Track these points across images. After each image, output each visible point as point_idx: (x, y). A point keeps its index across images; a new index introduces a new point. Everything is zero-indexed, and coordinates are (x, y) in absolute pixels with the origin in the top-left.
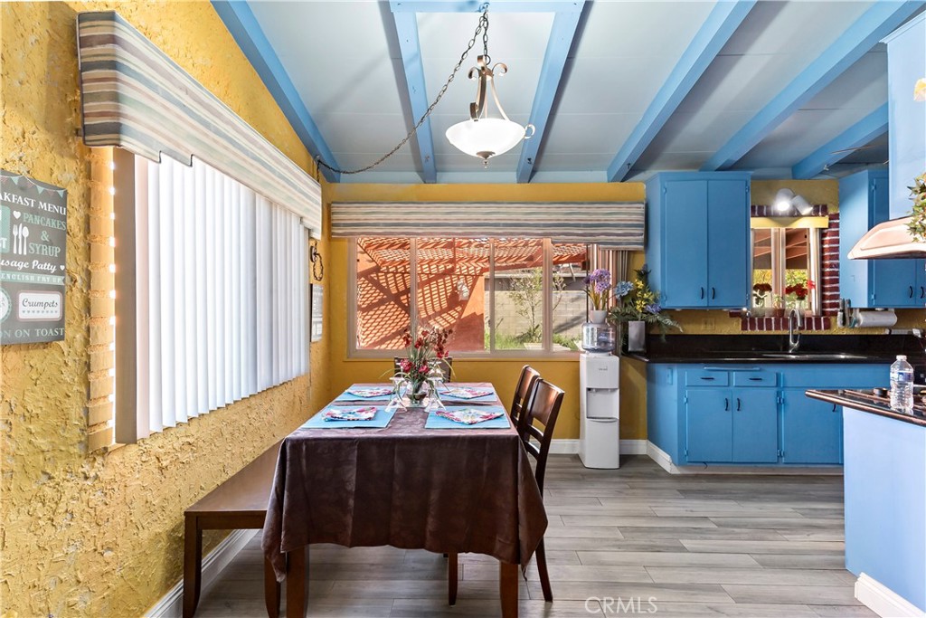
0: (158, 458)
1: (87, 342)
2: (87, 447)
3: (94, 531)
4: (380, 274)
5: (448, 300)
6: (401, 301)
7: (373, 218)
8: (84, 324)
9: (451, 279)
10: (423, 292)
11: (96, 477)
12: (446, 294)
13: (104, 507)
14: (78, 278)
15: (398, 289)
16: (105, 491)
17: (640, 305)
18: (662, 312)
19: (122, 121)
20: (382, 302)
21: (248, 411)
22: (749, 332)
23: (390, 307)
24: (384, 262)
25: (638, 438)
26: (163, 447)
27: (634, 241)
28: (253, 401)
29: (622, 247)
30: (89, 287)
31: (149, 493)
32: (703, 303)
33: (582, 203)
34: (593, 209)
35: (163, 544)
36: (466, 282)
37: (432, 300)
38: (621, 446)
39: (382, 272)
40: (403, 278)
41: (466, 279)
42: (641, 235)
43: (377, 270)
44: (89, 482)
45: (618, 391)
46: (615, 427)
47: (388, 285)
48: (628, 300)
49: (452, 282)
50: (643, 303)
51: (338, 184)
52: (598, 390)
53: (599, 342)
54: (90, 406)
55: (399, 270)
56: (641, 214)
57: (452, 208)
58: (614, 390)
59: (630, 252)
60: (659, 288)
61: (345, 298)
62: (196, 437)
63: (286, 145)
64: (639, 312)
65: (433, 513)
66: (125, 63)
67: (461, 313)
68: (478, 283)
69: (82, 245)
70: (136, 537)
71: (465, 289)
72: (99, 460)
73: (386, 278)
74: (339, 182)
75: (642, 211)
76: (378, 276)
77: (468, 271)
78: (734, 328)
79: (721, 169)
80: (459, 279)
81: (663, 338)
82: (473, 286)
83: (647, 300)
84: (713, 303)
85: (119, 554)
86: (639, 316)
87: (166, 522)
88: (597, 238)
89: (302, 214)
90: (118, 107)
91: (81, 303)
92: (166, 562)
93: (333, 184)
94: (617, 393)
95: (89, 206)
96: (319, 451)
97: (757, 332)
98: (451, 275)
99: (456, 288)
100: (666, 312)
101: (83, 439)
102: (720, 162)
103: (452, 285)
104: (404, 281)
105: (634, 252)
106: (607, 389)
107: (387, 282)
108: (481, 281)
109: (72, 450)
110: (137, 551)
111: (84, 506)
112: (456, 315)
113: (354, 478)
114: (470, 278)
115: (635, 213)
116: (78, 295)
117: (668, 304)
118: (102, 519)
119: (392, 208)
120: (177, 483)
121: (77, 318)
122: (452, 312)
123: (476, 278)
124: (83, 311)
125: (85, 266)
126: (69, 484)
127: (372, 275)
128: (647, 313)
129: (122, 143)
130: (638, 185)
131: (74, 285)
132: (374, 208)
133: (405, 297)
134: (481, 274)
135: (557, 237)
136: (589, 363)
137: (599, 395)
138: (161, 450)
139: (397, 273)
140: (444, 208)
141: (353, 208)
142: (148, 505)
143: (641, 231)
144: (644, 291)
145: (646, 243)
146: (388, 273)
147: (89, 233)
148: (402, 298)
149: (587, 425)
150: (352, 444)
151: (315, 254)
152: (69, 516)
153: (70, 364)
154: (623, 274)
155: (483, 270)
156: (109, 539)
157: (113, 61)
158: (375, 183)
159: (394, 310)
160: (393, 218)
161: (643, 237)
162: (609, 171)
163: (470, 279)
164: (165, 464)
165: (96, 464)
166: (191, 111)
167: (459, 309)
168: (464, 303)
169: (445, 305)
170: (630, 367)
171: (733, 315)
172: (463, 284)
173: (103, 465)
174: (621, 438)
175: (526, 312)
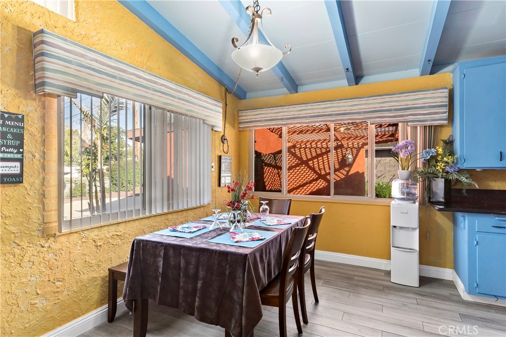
0: (94, 241)
1: (43, 184)
2: (43, 232)
3: (48, 272)
4: (296, 149)
5: (339, 163)
6: (309, 164)
7: (258, 117)
8: (41, 177)
9: (342, 150)
10: (323, 159)
11: (49, 247)
12: (338, 160)
13: (55, 261)
14: (36, 154)
15: (307, 158)
16: (55, 254)
17: (440, 166)
18: (460, 171)
19: (46, 80)
20: (297, 165)
21: (166, 221)
23: (302, 168)
24: (297, 142)
25: (445, 267)
26: (97, 236)
27: (440, 118)
28: (170, 216)
29: (428, 123)
30: (44, 159)
31: (87, 257)
33: (394, 94)
34: (403, 97)
35: (99, 282)
36: (352, 152)
37: (323, 163)
38: (420, 270)
39: (297, 148)
40: (310, 151)
41: (352, 151)
42: (445, 112)
43: (294, 147)
44: (45, 249)
45: (418, 230)
46: (415, 257)
47: (301, 155)
48: (431, 161)
49: (342, 152)
50: (443, 165)
51: (245, 100)
52: (401, 228)
54: (45, 214)
55: (308, 147)
56: (446, 97)
57: (303, 107)
58: (414, 229)
59: (435, 127)
60: (458, 153)
61: (247, 163)
62: (123, 232)
63: (200, 82)
64: (440, 172)
65: (198, 295)
66: (48, 52)
67: (348, 172)
68: (360, 153)
69: (39, 140)
70: (78, 277)
71: (350, 156)
72: (52, 239)
73: (300, 151)
74: (245, 99)
75: (447, 94)
76: (295, 150)
77: (353, 145)
80: (347, 150)
81: (464, 191)
82: (357, 155)
83: (446, 162)
85: (66, 284)
86: (440, 175)
87: (102, 272)
88: (406, 118)
89: (204, 118)
90: (44, 74)
91: (39, 166)
92: (101, 291)
93: (242, 101)
94: (417, 231)
95: (45, 122)
96: (148, 248)
98: (341, 149)
99: (345, 156)
100: (466, 172)
101: (40, 229)
103: (342, 154)
104: (311, 153)
105: (442, 126)
106: (409, 228)
107: (300, 153)
108: (362, 152)
109: (33, 233)
110: (79, 284)
111: (41, 259)
112: (345, 173)
113: (162, 265)
115: (442, 97)
116: (38, 163)
117: (466, 166)
118: (53, 267)
119: (269, 111)
120: (109, 254)
121: (36, 173)
122: (342, 171)
123: (359, 149)
124: (41, 170)
125: (42, 149)
126: (31, 249)
127: (292, 150)
128: (447, 172)
129: (46, 90)
130: (447, 75)
131: (34, 158)
132: (259, 111)
133: (311, 162)
134: (362, 147)
135: (374, 120)
138: (96, 237)
139: (306, 148)
140: (298, 108)
141: (249, 113)
142: (87, 263)
143: (446, 109)
144: (444, 155)
145: (451, 118)
146: (301, 148)
147: (44, 134)
148: (310, 163)
150: (162, 246)
151: (225, 139)
152: (31, 263)
153: (31, 194)
154: (430, 143)
155: (364, 144)
156: (59, 276)
157: (42, 52)
158: (263, 97)
159: (305, 169)
160: (269, 116)
161: (447, 114)
163: (355, 151)
164: (99, 244)
165: (49, 241)
166: (99, 70)
167: (347, 169)
168: (350, 165)
169: (337, 167)
172: (349, 154)
173: (54, 242)
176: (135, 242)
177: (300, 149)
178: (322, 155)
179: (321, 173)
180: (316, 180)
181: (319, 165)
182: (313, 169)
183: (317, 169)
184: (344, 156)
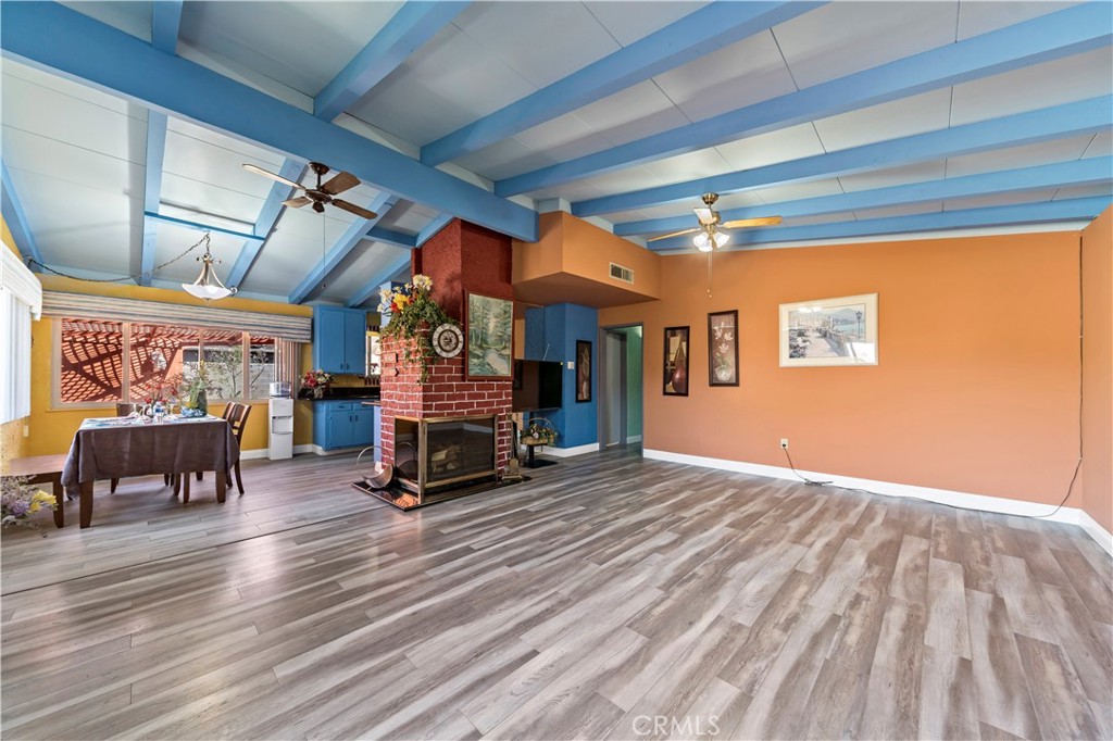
5: (142, 370)
9: (145, 350)
12: (140, 362)
22: (368, 386)
25: (306, 443)
27: (305, 338)
29: (298, 340)
32: (342, 371)
36: (164, 353)
38: (294, 447)
41: (163, 351)
42: (309, 335)
46: (291, 437)
52: (280, 418)
53: (282, 392)
56: (310, 324)
58: (289, 417)
59: (303, 344)
68: (177, 355)
71: (162, 360)
75: (310, 322)
78: (360, 384)
79: (351, 307)
80: (154, 351)
82: (172, 359)
84: (349, 371)
88: (282, 334)
94: (292, 418)
97: (372, 386)
98: (145, 347)
99: (151, 358)
102: (351, 304)
103: (147, 353)
105: (306, 344)
106: (285, 417)
108: (180, 354)
114: (167, 351)
115: (306, 323)
123: (174, 351)
130: (308, 308)
133: (89, 367)
134: (180, 347)
136: (274, 403)
137: (280, 421)
139: (98, 343)
143: (309, 333)
145: (312, 339)
148: (85, 368)
149: (273, 437)
155: (181, 345)
159: (77, 379)
162: (290, 297)
167: (158, 378)
168: (163, 373)
169: (140, 375)
170: (302, 406)
171: (360, 378)
172: (159, 355)
174: (294, 444)
175: (227, 380)
176: (81, 434)
177: (83, 343)
178: (109, 355)
179: (111, 386)
180: (103, 396)
181: (105, 372)
182: (94, 379)
183: (102, 378)
184: (149, 358)
